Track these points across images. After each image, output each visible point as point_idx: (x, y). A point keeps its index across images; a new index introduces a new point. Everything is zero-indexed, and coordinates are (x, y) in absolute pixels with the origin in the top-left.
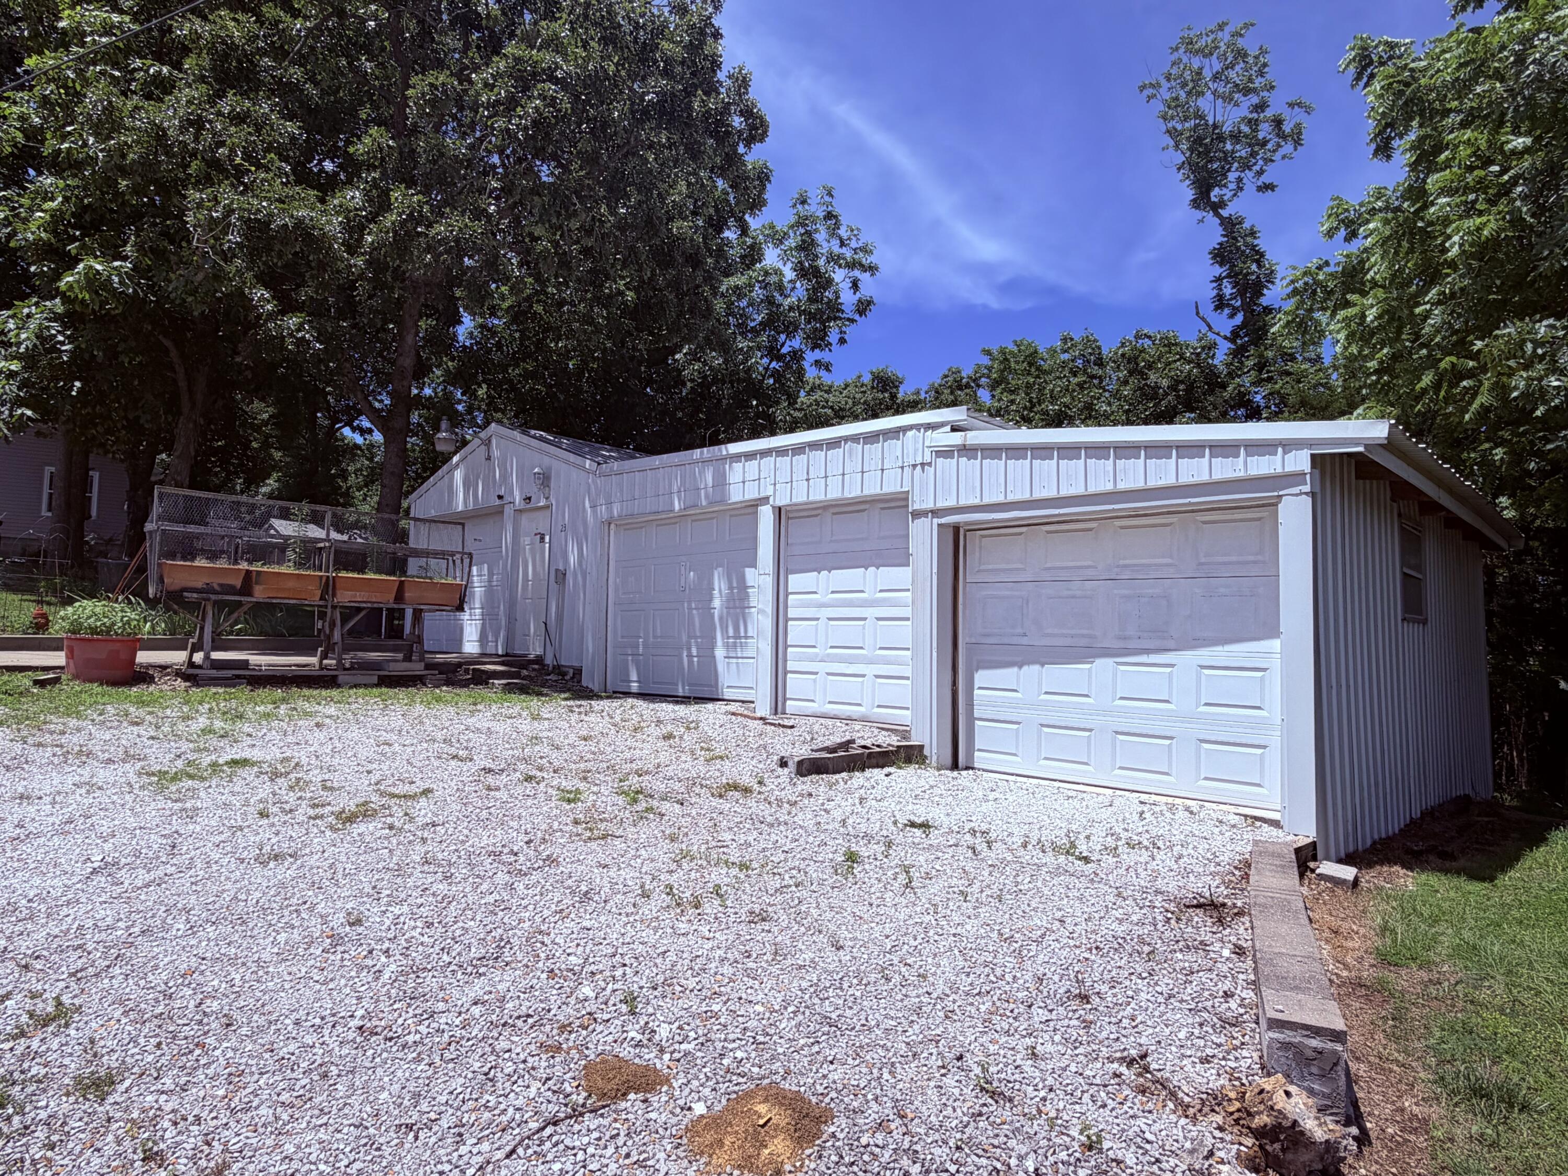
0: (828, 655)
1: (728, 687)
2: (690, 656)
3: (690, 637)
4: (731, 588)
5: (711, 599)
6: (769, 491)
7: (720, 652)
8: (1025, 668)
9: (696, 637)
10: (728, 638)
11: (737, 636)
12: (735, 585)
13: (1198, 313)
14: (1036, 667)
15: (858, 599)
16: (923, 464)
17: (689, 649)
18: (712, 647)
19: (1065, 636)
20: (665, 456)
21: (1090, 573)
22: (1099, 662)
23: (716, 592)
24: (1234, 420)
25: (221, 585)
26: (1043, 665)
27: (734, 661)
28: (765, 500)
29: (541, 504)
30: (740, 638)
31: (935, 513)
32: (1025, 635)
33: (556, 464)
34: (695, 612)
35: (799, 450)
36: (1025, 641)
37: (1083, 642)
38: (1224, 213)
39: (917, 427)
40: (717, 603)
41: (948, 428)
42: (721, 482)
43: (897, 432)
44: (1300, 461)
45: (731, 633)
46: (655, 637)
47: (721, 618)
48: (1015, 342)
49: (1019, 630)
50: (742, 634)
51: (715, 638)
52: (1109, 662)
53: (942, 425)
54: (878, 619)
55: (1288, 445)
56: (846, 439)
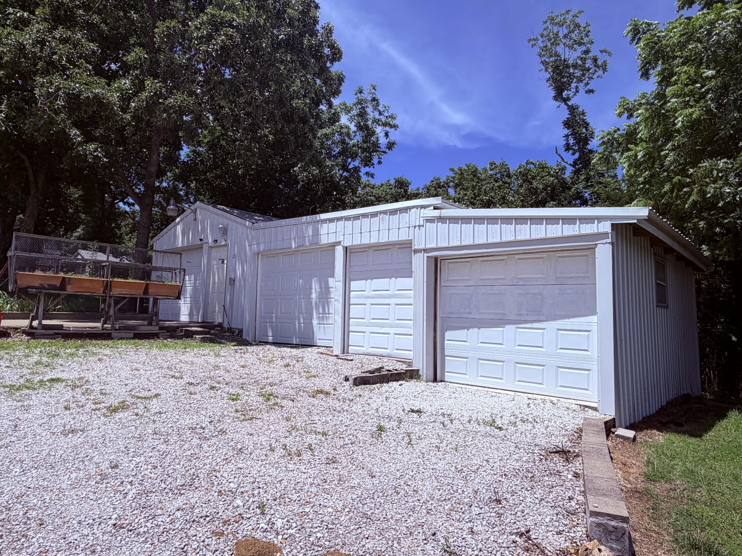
0: (371, 323)
1: (319, 339)
2: (299, 323)
3: (299, 313)
4: (321, 288)
5: (311, 293)
6: (341, 239)
7: (315, 322)
8: (471, 330)
9: (303, 314)
10: (320, 314)
11: (324, 313)
12: (323, 286)
13: (557, 152)
14: (476, 330)
15: (386, 294)
16: (419, 226)
17: (299, 319)
18: (311, 318)
19: (491, 314)
20: (288, 220)
21: (503, 281)
22: (507, 327)
23: (313, 290)
24: (575, 206)
25: (49, 285)
26: (479, 328)
27: (323, 326)
28: (339, 243)
29: (223, 244)
30: (326, 314)
31: (425, 250)
32: (470, 313)
33: (230, 223)
34: (302, 300)
35: (356, 217)
36: (470, 316)
37: (499, 317)
38: (570, 103)
39: (416, 207)
40: (314, 296)
41: (432, 208)
42: (316, 233)
43: (406, 209)
44: (606, 227)
45: (321, 311)
46: (281, 313)
47: (316, 304)
48: (466, 165)
49: (467, 311)
50: (327, 312)
51: (312, 314)
52: (513, 327)
53: (429, 206)
54: (396, 305)
55: (600, 219)
56: (381, 212)
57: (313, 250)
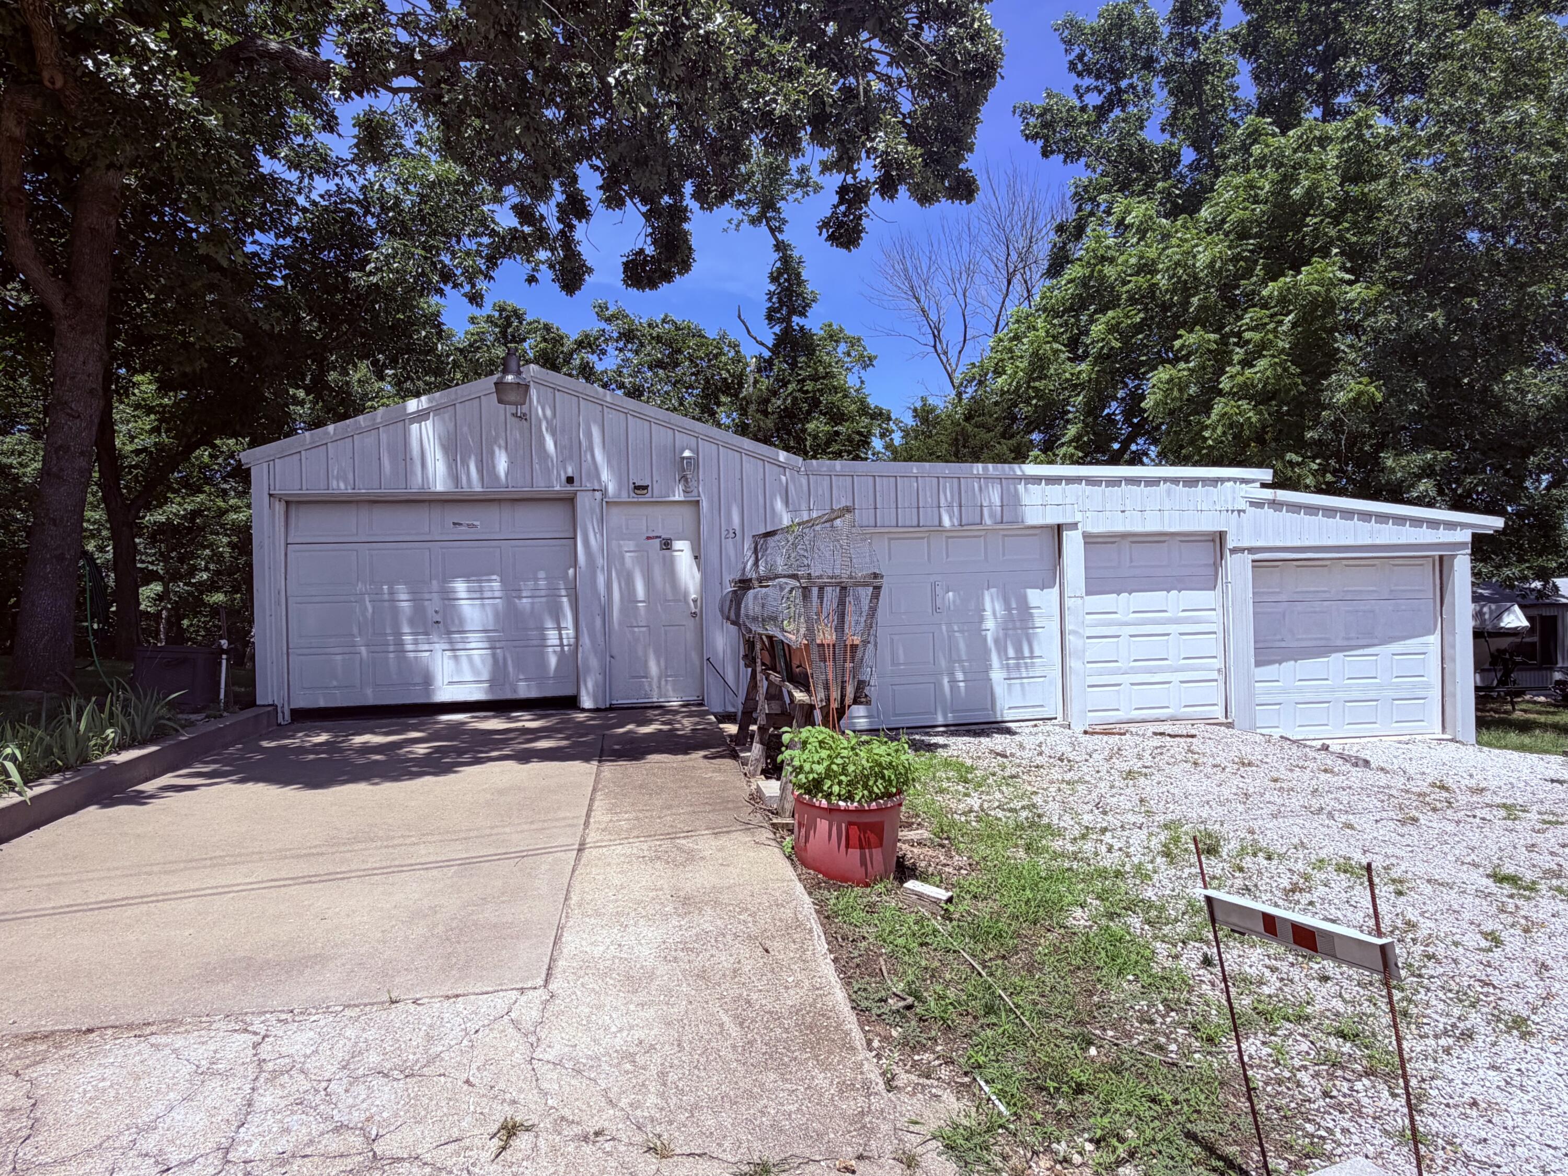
0: (1132, 668)
1: (1010, 708)
2: (953, 681)
3: (951, 661)
4: (1008, 608)
5: (981, 619)
6: (1078, 517)
7: (997, 675)
8: (1284, 664)
9: (960, 661)
10: (1008, 659)
11: (1020, 656)
12: (1014, 605)
13: (739, 317)
14: (1292, 663)
15: (1162, 618)
16: (1239, 511)
17: (952, 674)
18: (987, 668)
19: (1311, 639)
21: (1327, 595)
22: (1334, 655)
23: (988, 613)
26: (1296, 660)
27: (1018, 681)
28: (1074, 526)
29: (677, 498)
30: (1023, 658)
31: (1251, 550)
32: (1283, 640)
33: (706, 449)
34: (957, 634)
35: (1114, 482)
36: (1283, 644)
37: (1323, 643)
39: (1235, 480)
40: (990, 624)
41: (1258, 485)
42: (1012, 502)
43: (1215, 481)
44: (1465, 536)
45: (1011, 653)
46: (893, 664)
47: (996, 641)
49: (1278, 637)
50: (1027, 654)
51: (990, 660)
52: (1341, 655)
53: (1253, 481)
54: (1181, 634)
56: (1166, 480)
57: (983, 533)
